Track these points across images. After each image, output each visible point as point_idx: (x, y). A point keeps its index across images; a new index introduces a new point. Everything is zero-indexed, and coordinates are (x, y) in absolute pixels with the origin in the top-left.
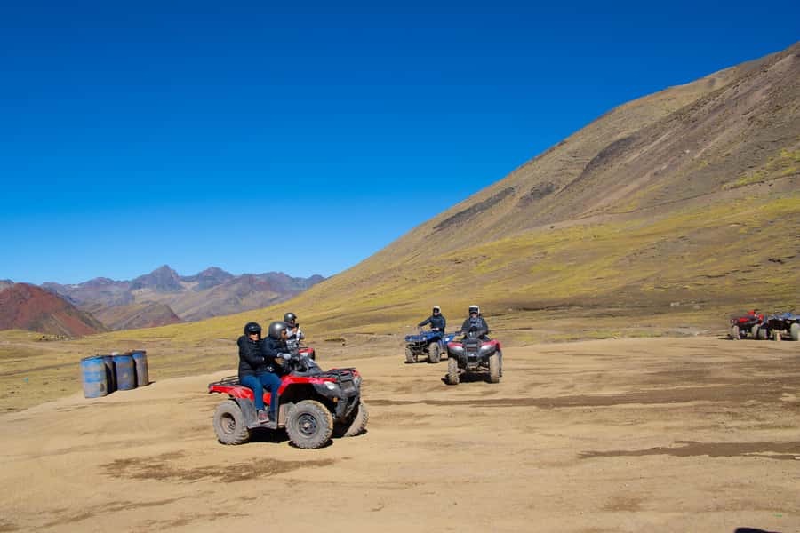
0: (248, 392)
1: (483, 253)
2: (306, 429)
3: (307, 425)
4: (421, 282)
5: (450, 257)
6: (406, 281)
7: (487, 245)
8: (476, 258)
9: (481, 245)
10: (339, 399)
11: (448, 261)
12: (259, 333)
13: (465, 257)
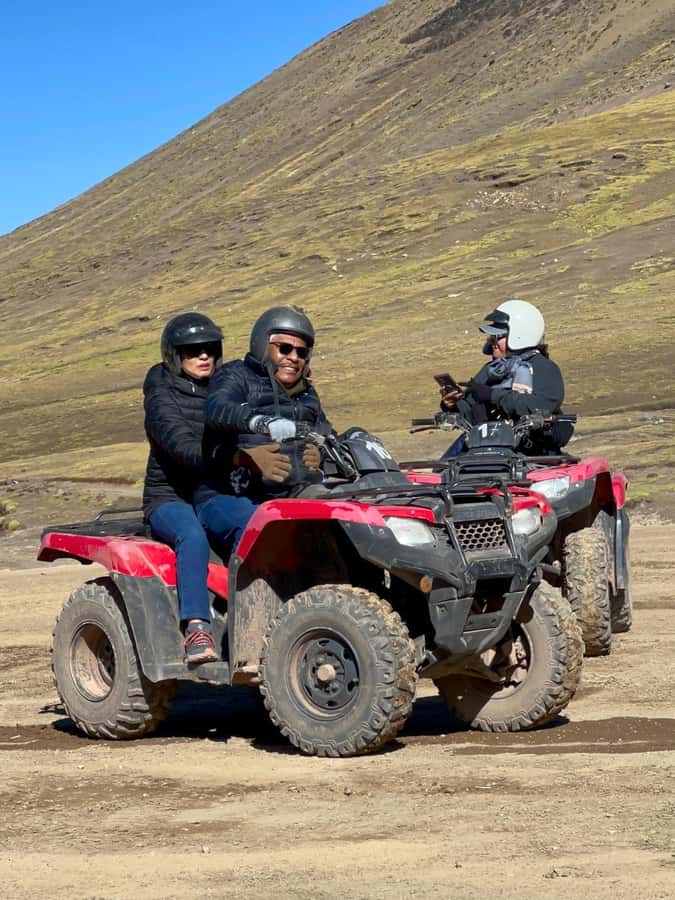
0: (159, 559)
1: (615, 145)
2: (323, 685)
3: (328, 671)
4: (345, 269)
5: (471, 164)
6: (282, 265)
7: (632, 108)
8: (581, 164)
9: (608, 113)
10: (440, 583)
11: (464, 177)
12: (214, 348)
13: (536, 160)
